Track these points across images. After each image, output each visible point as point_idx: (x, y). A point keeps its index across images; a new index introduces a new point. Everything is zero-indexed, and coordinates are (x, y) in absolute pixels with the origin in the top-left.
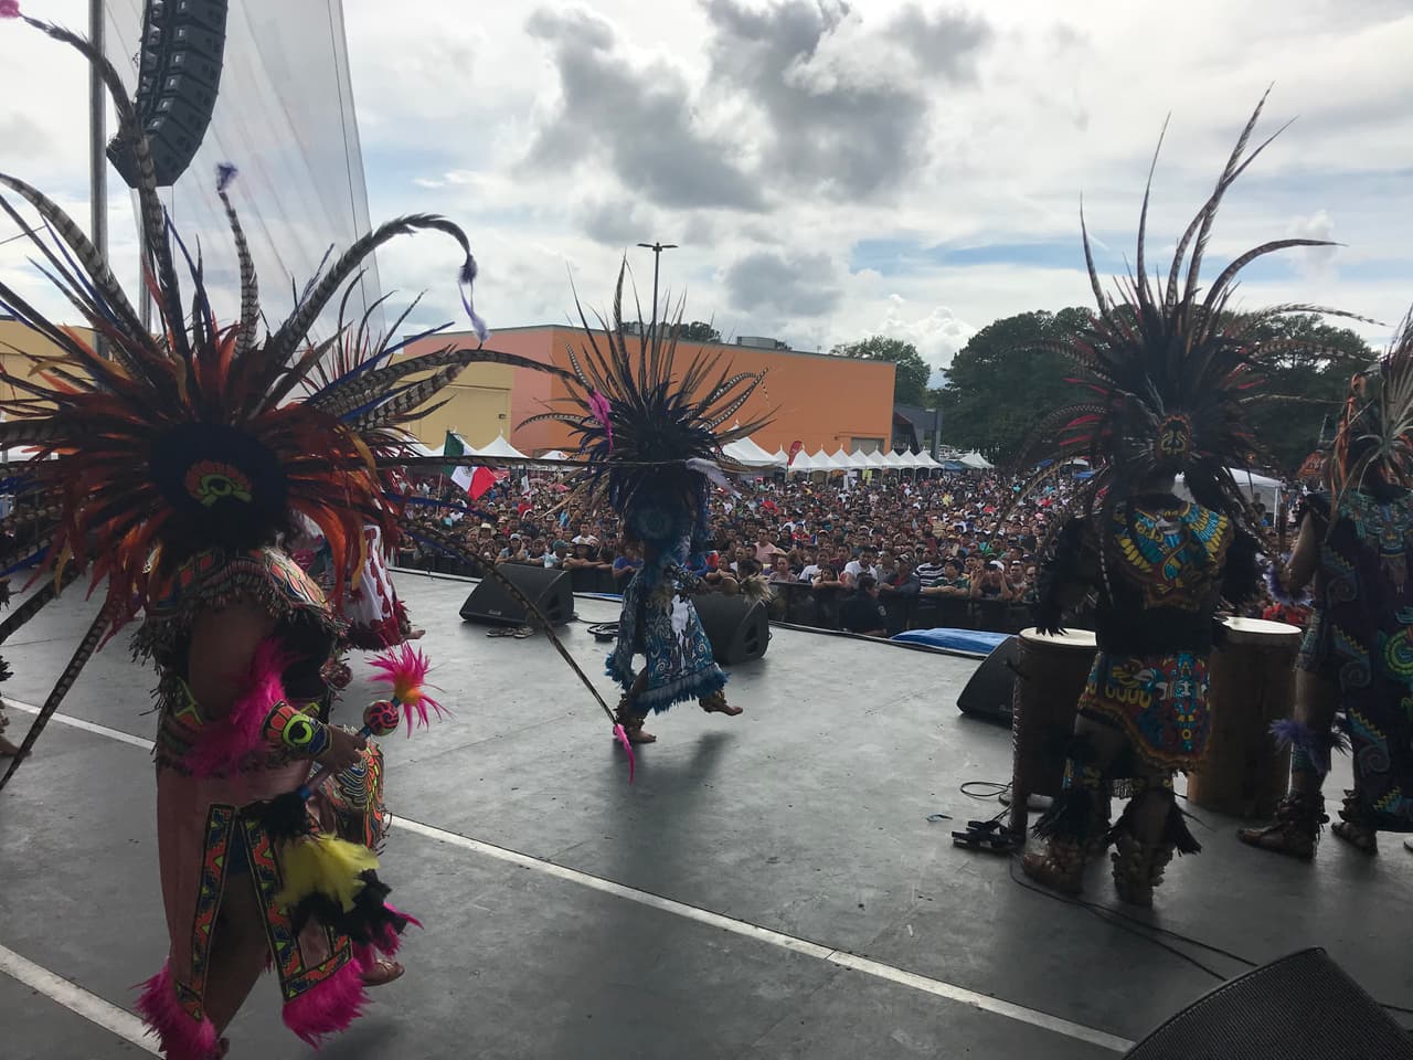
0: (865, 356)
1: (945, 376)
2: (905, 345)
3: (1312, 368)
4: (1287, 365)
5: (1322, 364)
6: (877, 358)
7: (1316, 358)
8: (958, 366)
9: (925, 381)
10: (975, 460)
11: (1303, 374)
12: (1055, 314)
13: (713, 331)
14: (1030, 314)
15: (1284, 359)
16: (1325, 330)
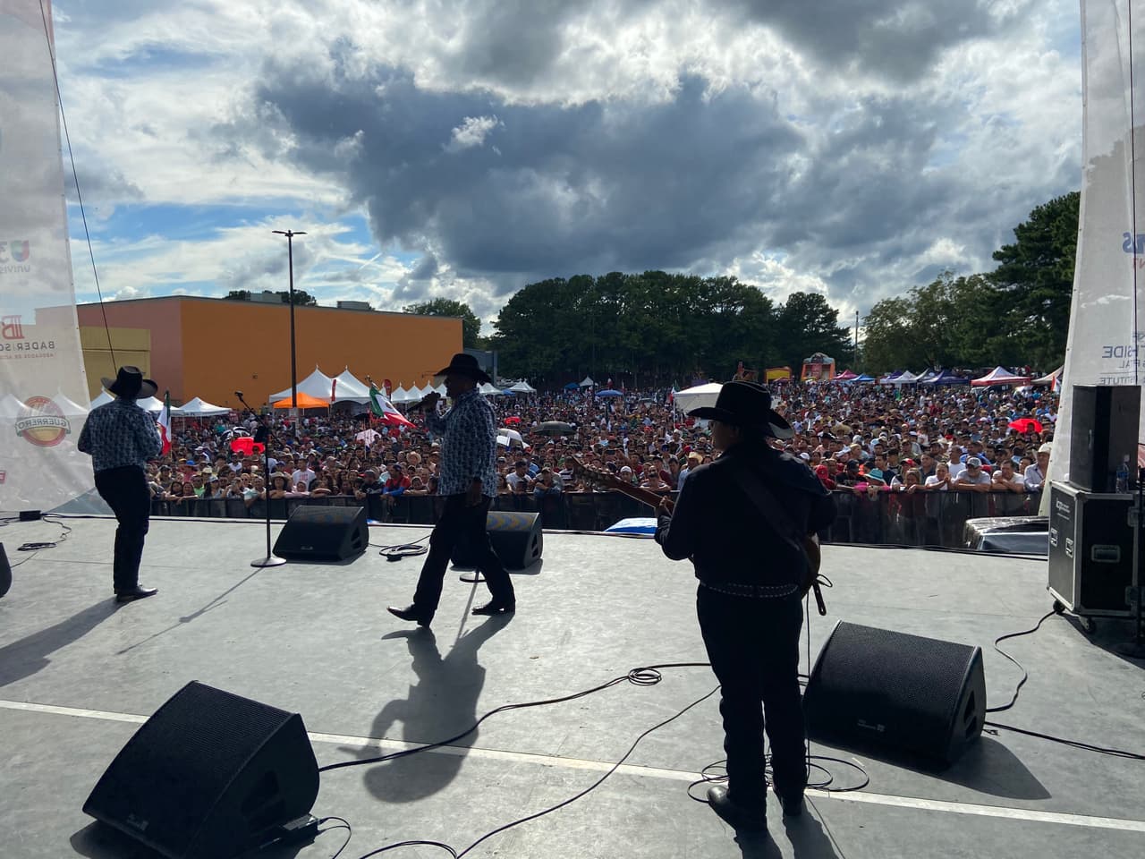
0: (432, 313)
1: (495, 327)
2: (461, 304)
3: (734, 312)
4: (719, 310)
5: (740, 309)
6: (441, 314)
7: (736, 306)
8: (503, 319)
9: (477, 330)
10: (523, 386)
11: (727, 317)
12: (567, 280)
13: (309, 297)
14: (551, 280)
15: (716, 306)
16: (739, 287)
